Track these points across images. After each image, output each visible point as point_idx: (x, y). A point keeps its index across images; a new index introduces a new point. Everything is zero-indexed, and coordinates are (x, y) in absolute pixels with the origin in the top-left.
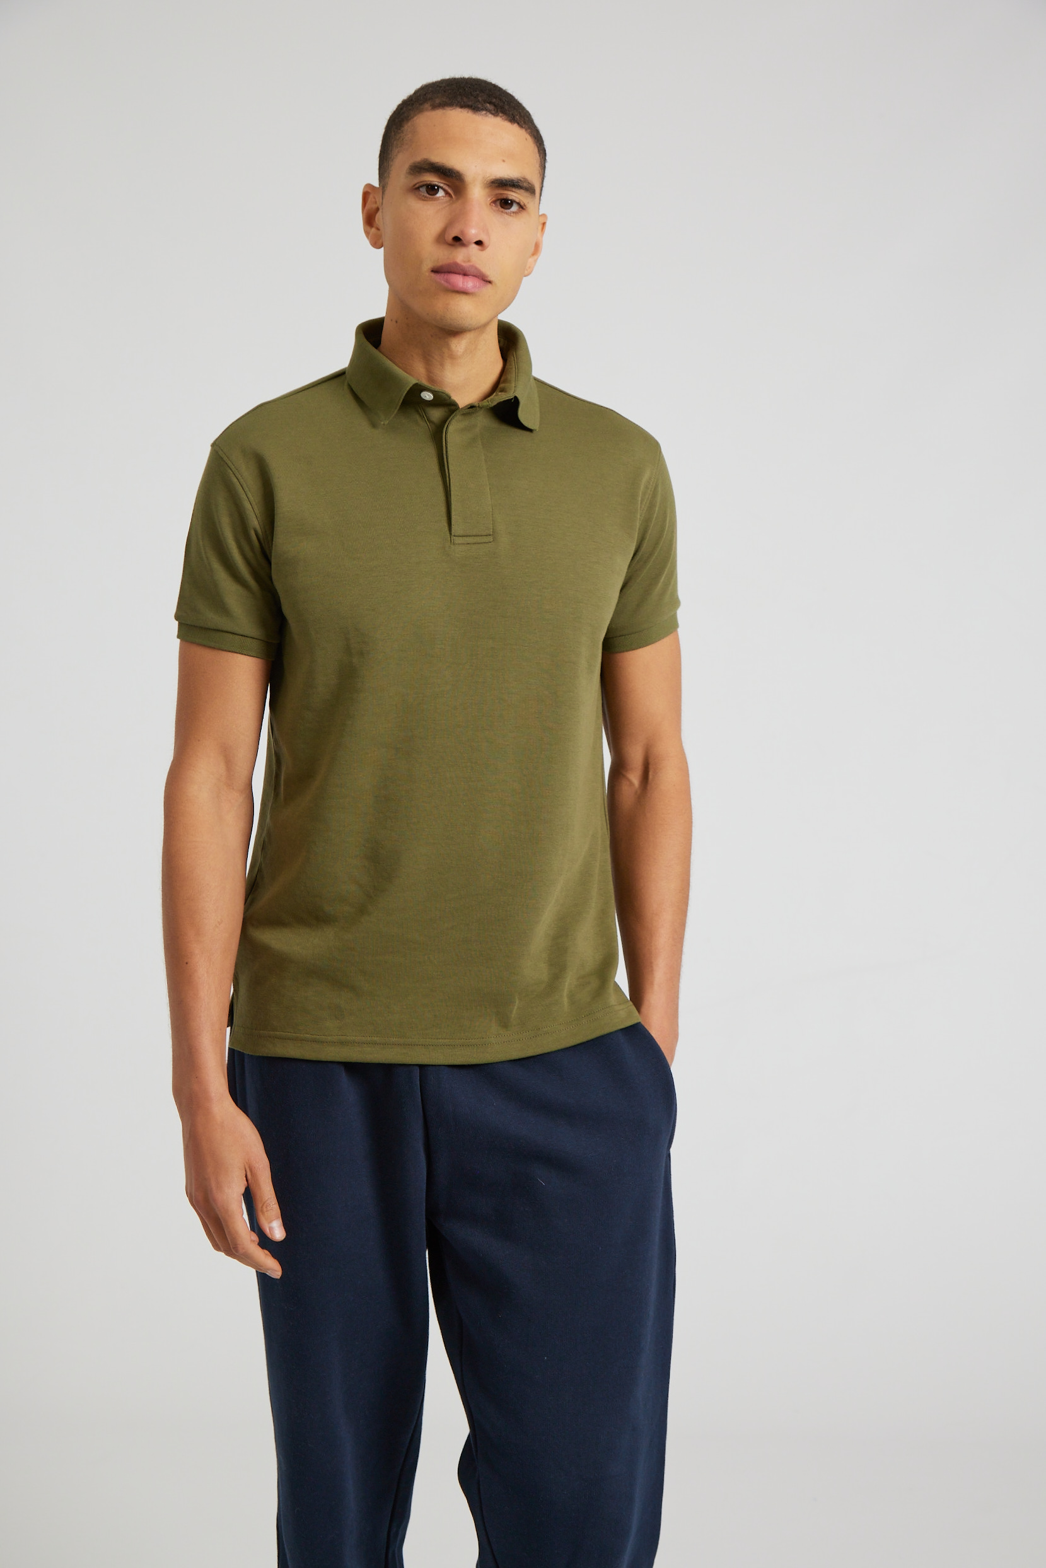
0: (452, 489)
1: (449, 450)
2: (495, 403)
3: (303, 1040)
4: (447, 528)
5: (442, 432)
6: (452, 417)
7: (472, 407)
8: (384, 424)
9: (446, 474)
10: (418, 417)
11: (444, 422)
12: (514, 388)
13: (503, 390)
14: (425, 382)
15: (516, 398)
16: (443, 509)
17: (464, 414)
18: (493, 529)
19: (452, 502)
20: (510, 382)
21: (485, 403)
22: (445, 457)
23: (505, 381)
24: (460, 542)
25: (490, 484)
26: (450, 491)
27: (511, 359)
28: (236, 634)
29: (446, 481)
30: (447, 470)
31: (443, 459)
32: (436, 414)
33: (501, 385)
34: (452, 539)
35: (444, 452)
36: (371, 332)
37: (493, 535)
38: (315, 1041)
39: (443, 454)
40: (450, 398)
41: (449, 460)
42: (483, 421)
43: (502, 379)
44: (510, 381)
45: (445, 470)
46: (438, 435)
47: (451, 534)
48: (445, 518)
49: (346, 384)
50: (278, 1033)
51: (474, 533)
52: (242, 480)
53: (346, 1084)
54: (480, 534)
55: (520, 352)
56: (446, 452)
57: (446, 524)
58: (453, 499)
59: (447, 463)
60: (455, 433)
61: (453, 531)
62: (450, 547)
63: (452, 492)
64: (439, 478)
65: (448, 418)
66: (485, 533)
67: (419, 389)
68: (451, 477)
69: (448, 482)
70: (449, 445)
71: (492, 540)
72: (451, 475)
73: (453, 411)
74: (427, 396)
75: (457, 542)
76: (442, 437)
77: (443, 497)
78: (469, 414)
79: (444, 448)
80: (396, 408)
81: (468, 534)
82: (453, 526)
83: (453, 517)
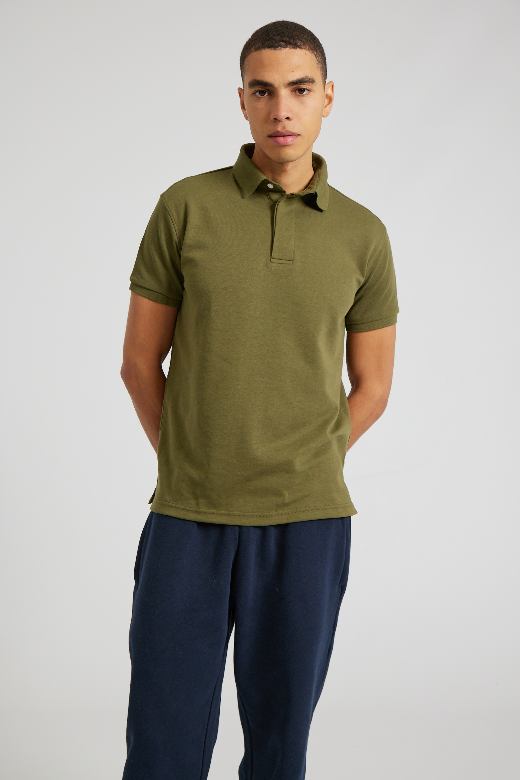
1: (277, 214)
2: (304, 194)
4: (269, 254)
7: (292, 194)
8: (247, 197)
9: (274, 227)
11: (277, 200)
12: (315, 187)
13: (309, 189)
14: (270, 180)
15: (316, 193)
16: (270, 244)
17: (288, 198)
18: (293, 257)
19: (274, 241)
21: (300, 194)
23: (312, 184)
24: (275, 262)
25: (295, 235)
27: (317, 173)
29: (273, 230)
30: (274, 225)
31: (274, 219)
33: (309, 186)
34: (271, 259)
35: (275, 216)
36: (248, 149)
37: (293, 260)
40: (282, 188)
41: (277, 220)
42: (297, 202)
43: (311, 182)
44: (314, 184)
45: (273, 225)
47: (271, 257)
48: (269, 249)
51: (283, 259)
52: (172, 217)
54: (286, 259)
55: (322, 170)
56: (276, 215)
57: (269, 252)
58: (275, 239)
59: (275, 221)
60: (282, 208)
61: (272, 256)
62: (270, 264)
63: (275, 236)
64: (270, 228)
65: (280, 198)
66: (288, 259)
67: (266, 182)
68: (276, 228)
69: (274, 230)
70: (278, 212)
71: (291, 263)
72: (276, 227)
73: (283, 195)
74: (271, 186)
75: (273, 261)
76: (275, 208)
77: (270, 238)
78: (290, 198)
79: (275, 214)
80: (254, 190)
81: (280, 258)
82: (273, 253)
83: (274, 249)
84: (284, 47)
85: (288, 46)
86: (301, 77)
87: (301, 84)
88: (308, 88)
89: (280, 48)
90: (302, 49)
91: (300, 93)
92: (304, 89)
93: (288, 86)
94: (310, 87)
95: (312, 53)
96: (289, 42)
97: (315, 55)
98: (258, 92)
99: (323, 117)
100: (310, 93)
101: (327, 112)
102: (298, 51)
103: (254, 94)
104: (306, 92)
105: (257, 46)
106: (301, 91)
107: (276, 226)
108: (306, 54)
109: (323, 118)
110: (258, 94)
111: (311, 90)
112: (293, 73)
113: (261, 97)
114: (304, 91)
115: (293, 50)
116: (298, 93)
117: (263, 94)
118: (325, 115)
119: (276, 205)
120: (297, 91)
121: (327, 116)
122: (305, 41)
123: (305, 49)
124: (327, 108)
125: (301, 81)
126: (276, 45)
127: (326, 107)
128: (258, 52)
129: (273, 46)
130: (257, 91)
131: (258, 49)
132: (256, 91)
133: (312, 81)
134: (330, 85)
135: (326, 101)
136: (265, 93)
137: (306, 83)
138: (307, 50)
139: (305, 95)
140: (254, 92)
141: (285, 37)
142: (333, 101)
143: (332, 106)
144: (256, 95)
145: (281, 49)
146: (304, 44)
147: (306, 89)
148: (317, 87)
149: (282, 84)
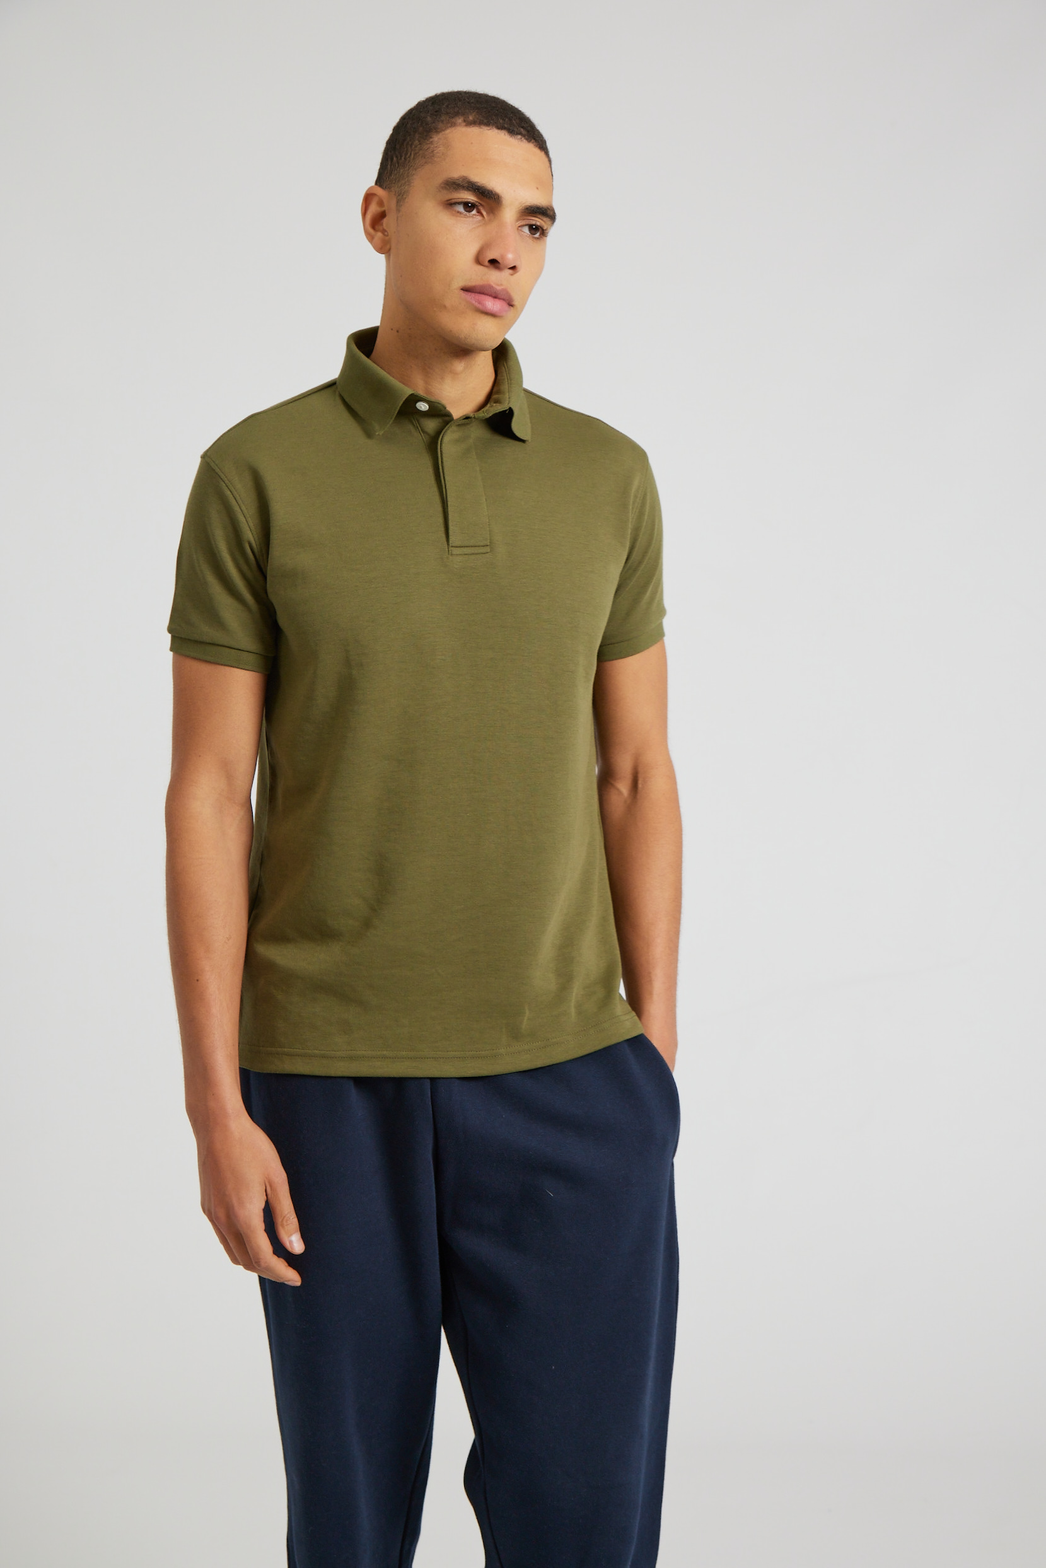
0: (449, 499)
1: (444, 463)
2: (489, 415)
3: (312, 1056)
4: (444, 539)
5: (437, 443)
6: (447, 427)
7: (467, 418)
8: (378, 435)
9: (442, 488)
10: (411, 427)
11: (439, 432)
12: (508, 399)
13: (497, 401)
14: (421, 392)
15: (510, 409)
16: (441, 520)
17: (459, 425)
18: (490, 539)
19: (450, 513)
20: (504, 393)
21: (480, 414)
22: (441, 467)
23: (499, 392)
24: (458, 553)
25: (485, 495)
26: (447, 501)
27: (503, 370)
28: (231, 648)
29: (442, 491)
30: (443, 481)
31: (439, 469)
32: (431, 425)
33: (495, 396)
34: (450, 549)
35: (440, 462)
36: (364, 341)
37: (491, 545)
38: (324, 1057)
39: (438, 464)
40: (443, 408)
41: (445, 471)
42: (478, 432)
43: (495, 390)
45: (441, 481)
46: (433, 446)
47: (448, 545)
48: (442, 529)
49: (337, 393)
50: (286, 1050)
51: (471, 544)
52: (235, 493)
53: (355, 1099)
54: (477, 544)
55: (511, 363)
56: (442, 461)
57: (444, 536)
58: (450, 509)
59: (444, 474)
60: (450, 442)
61: (450, 542)
62: (448, 558)
63: (449, 503)
64: (435, 489)
65: (443, 428)
66: (482, 544)
67: (414, 399)
68: (447, 488)
69: (444, 493)
70: (443, 455)
71: (489, 550)
72: (447, 486)
73: (448, 422)
74: (423, 406)
75: (454, 553)
76: (437, 450)
77: (439, 508)
78: (463, 425)
79: (440, 459)
80: (393, 417)
81: (467, 545)
82: (450, 537)
83: (451, 528)
107: (447, 482)
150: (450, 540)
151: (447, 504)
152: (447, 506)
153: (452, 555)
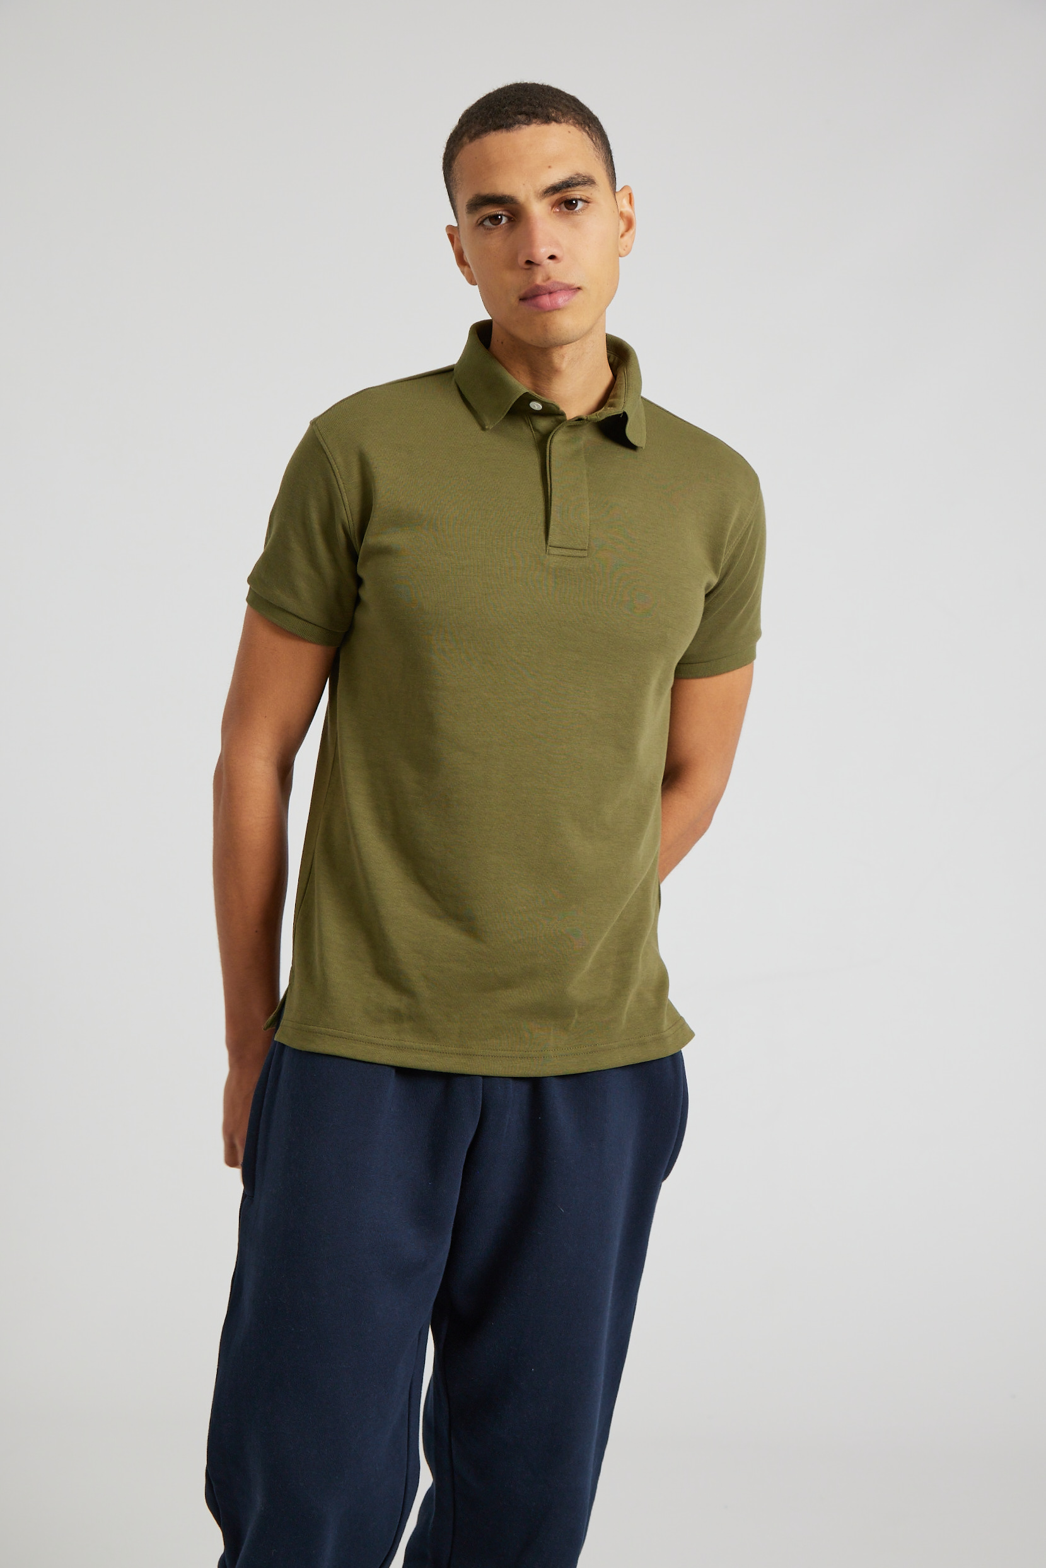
0: (553, 499)
1: (552, 458)
2: (601, 419)
3: (357, 1041)
4: (543, 537)
6: (560, 426)
7: (579, 419)
9: (547, 484)
10: (524, 425)
11: (550, 431)
12: (622, 404)
13: (611, 404)
14: (534, 393)
15: (623, 412)
16: (541, 518)
17: (570, 427)
18: (589, 543)
19: (551, 515)
20: (619, 396)
21: (593, 417)
22: (548, 466)
23: (613, 396)
24: (555, 553)
25: (589, 499)
26: (551, 501)
27: (621, 374)
29: (548, 492)
30: (549, 480)
31: (546, 468)
32: (543, 424)
33: (608, 400)
34: (548, 549)
35: (548, 462)
37: (589, 549)
38: (370, 1042)
39: (546, 463)
40: (559, 409)
41: (552, 470)
42: (588, 435)
43: (610, 393)
45: (546, 480)
46: (542, 444)
47: (547, 543)
48: (542, 528)
49: (454, 380)
51: (569, 546)
52: (334, 465)
54: (575, 547)
55: (631, 368)
56: (550, 461)
57: (543, 535)
58: (552, 509)
59: (550, 473)
60: (559, 444)
61: (549, 541)
62: (544, 558)
64: (540, 487)
65: (554, 428)
66: (580, 547)
67: (527, 398)
68: (553, 487)
70: (553, 454)
71: (586, 555)
72: (553, 485)
73: (559, 422)
74: (536, 406)
75: (551, 552)
76: (546, 447)
77: (542, 506)
78: (575, 426)
79: (548, 458)
80: (503, 414)
81: (565, 546)
82: (550, 536)
83: (552, 527)
84: (525, 124)
85: (534, 121)
86: (568, 177)
87: (569, 189)
88: (584, 198)
89: (517, 126)
90: (561, 123)
91: (571, 210)
92: (576, 200)
93: (545, 197)
94: (589, 195)
95: (582, 130)
96: (533, 113)
97: (588, 133)
98: (488, 219)
99: (620, 256)
100: (588, 206)
101: (626, 246)
102: (554, 127)
103: (481, 224)
104: (580, 205)
105: (473, 131)
106: (570, 204)
107: (552, 481)
108: (569, 132)
109: (620, 258)
110: (487, 223)
111: (589, 200)
112: (549, 170)
113: (494, 226)
114: (576, 205)
115: (544, 128)
116: (565, 210)
117: (497, 222)
118: (623, 252)
119: (547, 442)
120: (563, 205)
121: (627, 255)
122: (565, 110)
123: (567, 122)
124: (626, 238)
125: (567, 184)
126: (511, 121)
127: (622, 236)
128: (477, 142)
129: (503, 125)
130: (486, 218)
131: (477, 135)
132: (484, 217)
133: (589, 181)
134: (626, 192)
135: (623, 226)
136: (501, 218)
137: (578, 187)
138: (572, 125)
139: (582, 210)
140: (480, 220)
141: (525, 105)
142: (634, 225)
143: (634, 233)
144: (483, 225)
145: (520, 128)
146: (563, 115)
147: (581, 200)
148: (600, 193)
149: (532, 194)
150: (549, 539)
151: (551, 503)
152: (551, 505)
153: (549, 554)
